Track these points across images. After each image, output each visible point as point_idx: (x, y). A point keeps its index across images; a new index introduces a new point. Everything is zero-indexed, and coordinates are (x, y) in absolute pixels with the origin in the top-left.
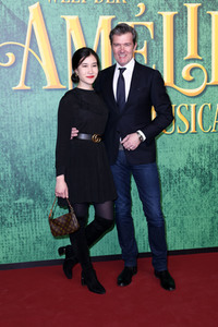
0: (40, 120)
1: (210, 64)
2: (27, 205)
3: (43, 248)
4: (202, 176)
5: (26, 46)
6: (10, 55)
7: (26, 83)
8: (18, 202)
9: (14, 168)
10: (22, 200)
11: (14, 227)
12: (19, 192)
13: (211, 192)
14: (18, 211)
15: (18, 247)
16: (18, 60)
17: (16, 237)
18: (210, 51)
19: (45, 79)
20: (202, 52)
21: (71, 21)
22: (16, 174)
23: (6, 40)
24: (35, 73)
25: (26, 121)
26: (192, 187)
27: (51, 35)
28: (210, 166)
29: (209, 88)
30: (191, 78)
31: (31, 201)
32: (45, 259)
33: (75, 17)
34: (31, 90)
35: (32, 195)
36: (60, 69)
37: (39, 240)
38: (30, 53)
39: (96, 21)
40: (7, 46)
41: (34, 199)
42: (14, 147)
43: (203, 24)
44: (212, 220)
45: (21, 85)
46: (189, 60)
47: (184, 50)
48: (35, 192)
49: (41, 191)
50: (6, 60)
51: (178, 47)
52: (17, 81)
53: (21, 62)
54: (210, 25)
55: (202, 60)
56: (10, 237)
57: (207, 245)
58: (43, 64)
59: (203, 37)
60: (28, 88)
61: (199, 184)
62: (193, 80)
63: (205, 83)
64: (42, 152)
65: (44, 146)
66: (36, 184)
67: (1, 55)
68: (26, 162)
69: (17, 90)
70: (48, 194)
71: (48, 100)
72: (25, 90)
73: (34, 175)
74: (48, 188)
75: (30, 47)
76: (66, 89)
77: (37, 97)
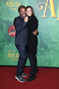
0: (49, 26)
2: (43, 51)
3: (47, 63)
5: (46, 4)
6: (42, 7)
8: (41, 49)
9: (40, 40)
10: (42, 49)
11: (39, 56)
12: (41, 47)
14: (41, 52)
15: (40, 62)
16: (44, 8)
17: (40, 59)
19: (51, 14)
23: (41, 2)
24: (48, 12)
25: (45, 26)
27: (54, 0)
31: (45, 50)
32: (47, 66)
34: (47, 17)
35: (45, 48)
36: (56, 11)
37: (46, 61)
40: (41, 4)
42: (41, 34)
45: (44, 16)
49: (47, 47)
50: (40, 8)
52: (43, 15)
53: (45, 9)
58: (51, 10)
64: (49, 36)
65: (49, 34)
66: (46, 45)
67: (39, 7)
68: (44, 38)
69: (43, 17)
70: (49, 48)
71: (51, 21)
72: (45, 17)
73: (46, 42)
74: (50, 46)
75: (48, 4)
76: (57, 17)
77: (48, 20)
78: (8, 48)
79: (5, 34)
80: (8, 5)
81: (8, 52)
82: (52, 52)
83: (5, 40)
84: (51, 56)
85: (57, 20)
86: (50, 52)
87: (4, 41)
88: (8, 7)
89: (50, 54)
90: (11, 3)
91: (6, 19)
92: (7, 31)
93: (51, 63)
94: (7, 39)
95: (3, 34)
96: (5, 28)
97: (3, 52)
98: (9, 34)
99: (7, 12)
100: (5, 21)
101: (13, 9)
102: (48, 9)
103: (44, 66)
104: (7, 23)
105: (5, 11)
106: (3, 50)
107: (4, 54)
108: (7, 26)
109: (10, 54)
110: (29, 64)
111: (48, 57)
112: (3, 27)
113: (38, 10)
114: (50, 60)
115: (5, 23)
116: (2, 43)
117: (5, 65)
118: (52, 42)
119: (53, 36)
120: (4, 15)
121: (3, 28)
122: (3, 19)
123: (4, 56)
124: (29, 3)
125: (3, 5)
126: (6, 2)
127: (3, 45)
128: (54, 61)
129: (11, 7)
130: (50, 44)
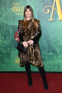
0: (56, 30)
2: (52, 55)
3: (56, 68)
5: (53, 7)
6: (48, 10)
7: (52, 19)
8: (49, 54)
9: (48, 44)
10: (50, 53)
11: (47, 61)
12: (49, 51)
14: (49, 56)
15: (49, 67)
16: (50, 11)
17: (48, 64)
19: (58, 17)
22: (49, 46)
23: (47, 5)
24: (55, 15)
25: (52, 30)
31: (53, 54)
32: (57, 71)
34: (54, 21)
35: (53, 52)
37: (55, 65)
38: (54, 9)
40: (47, 7)
41: (54, 53)
42: (48, 38)
45: (51, 19)
49: (56, 51)
52: (50, 18)
56: (46, 64)
58: (58, 13)
60: (53, 20)
64: (57, 40)
65: (57, 38)
66: (54, 49)
67: (46, 10)
68: (52, 42)
69: (50, 21)
70: (58, 52)
71: (59, 24)
72: (52, 21)
73: (54, 46)
74: (58, 50)
75: (54, 7)
77: (56, 23)
78: (15, 54)
79: (12, 40)
80: (14, 10)
81: (15, 58)
83: (12, 45)
84: (60, 60)
86: (58, 57)
87: (10, 47)
88: (13, 12)
90: (17, 8)
91: (12, 24)
92: (13, 36)
93: (61, 68)
94: (14, 44)
95: (9, 40)
96: (11, 33)
97: (10, 57)
98: (16, 40)
99: (13, 17)
100: (11, 26)
101: (19, 14)
102: (55, 12)
103: (53, 71)
104: (14, 28)
105: (11, 16)
106: (10, 55)
107: (12, 59)
108: (13, 32)
109: (17, 60)
110: (37, 70)
111: (56, 62)
112: (9, 32)
113: (44, 13)
114: (59, 65)
115: (11, 28)
116: (9, 49)
117: (13, 71)
118: (60, 46)
119: (61, 40)
120: (10, 20)
121: (9, 34)
122: (10, 24)
123: (11, 62)
124: (35, 8)
125: (8, 11)
126: (11, 7)
127: (10, 51)
129: (17, 12)
130: (59, 48)
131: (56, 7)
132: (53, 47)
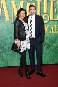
0: (4, 29)
1: (50, 15)
4: (47, 45)
13: (49, 49)
18: (50, 11)
19: (5, 18)
20: (48, 11)
21: (13, 3)
24: (3, 16)
26: (44, 48)
27: (7, 6)
28: (49, 42)
29: (50, 21)
30: (45, 18)
31: (1, 51)
32: (5, 66)
33: (14, 1)
34: (2, 21)
35: (1, 49)
36: (10, 15)
37: (3, 61)
38: (1, 11)
39: (20, 2)
43: (48, 4)
44: (50, 56)
46: (44, 14)
47: (43, 11)
48: (2, 48)
49: (4, 48)
51: (41, 10)
54: (50, 4)
55: (48, 14)
57: (48, 63)
58: (5, 14)
59: (48, 7)
61: (46, 47)
62: (45, 19)
63: (48, 20)
64: (5, 38)
65: (5, 36)
66: (3, 46)
70: (6, 49)
71: (6, 24)
74: (6, 47)
75: (2, 9)
76: (11, 21)
77: (3, 23)
82: (8, 53)
84: (8, 56)
85: (11, 23)
86: (6, 53)
89: (6, 54)
93: (8, 63)
102: (2, 14)
111: (5, 58)
114: (7, 60)
118: (8, 43)
119: (8, 38)
128: (10, 60)
130: (7, 45)
131: (3, 9)
132: (1, 44)
